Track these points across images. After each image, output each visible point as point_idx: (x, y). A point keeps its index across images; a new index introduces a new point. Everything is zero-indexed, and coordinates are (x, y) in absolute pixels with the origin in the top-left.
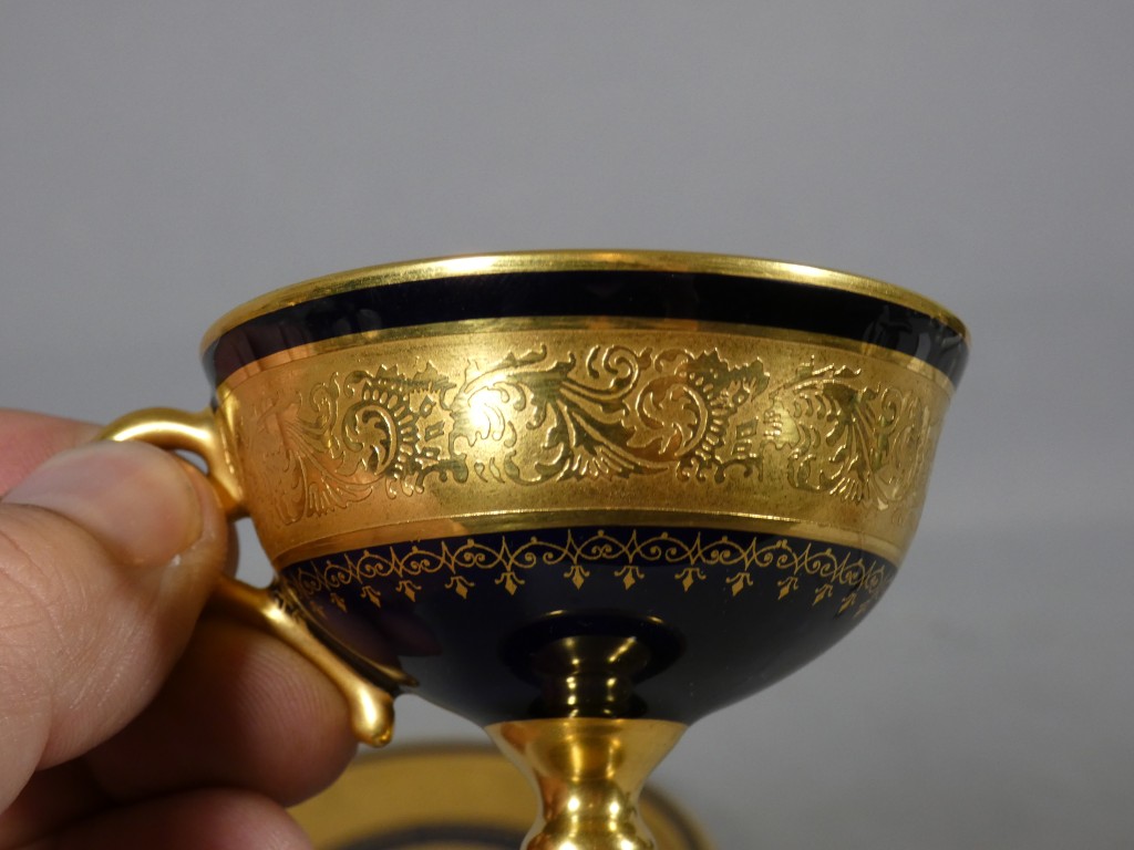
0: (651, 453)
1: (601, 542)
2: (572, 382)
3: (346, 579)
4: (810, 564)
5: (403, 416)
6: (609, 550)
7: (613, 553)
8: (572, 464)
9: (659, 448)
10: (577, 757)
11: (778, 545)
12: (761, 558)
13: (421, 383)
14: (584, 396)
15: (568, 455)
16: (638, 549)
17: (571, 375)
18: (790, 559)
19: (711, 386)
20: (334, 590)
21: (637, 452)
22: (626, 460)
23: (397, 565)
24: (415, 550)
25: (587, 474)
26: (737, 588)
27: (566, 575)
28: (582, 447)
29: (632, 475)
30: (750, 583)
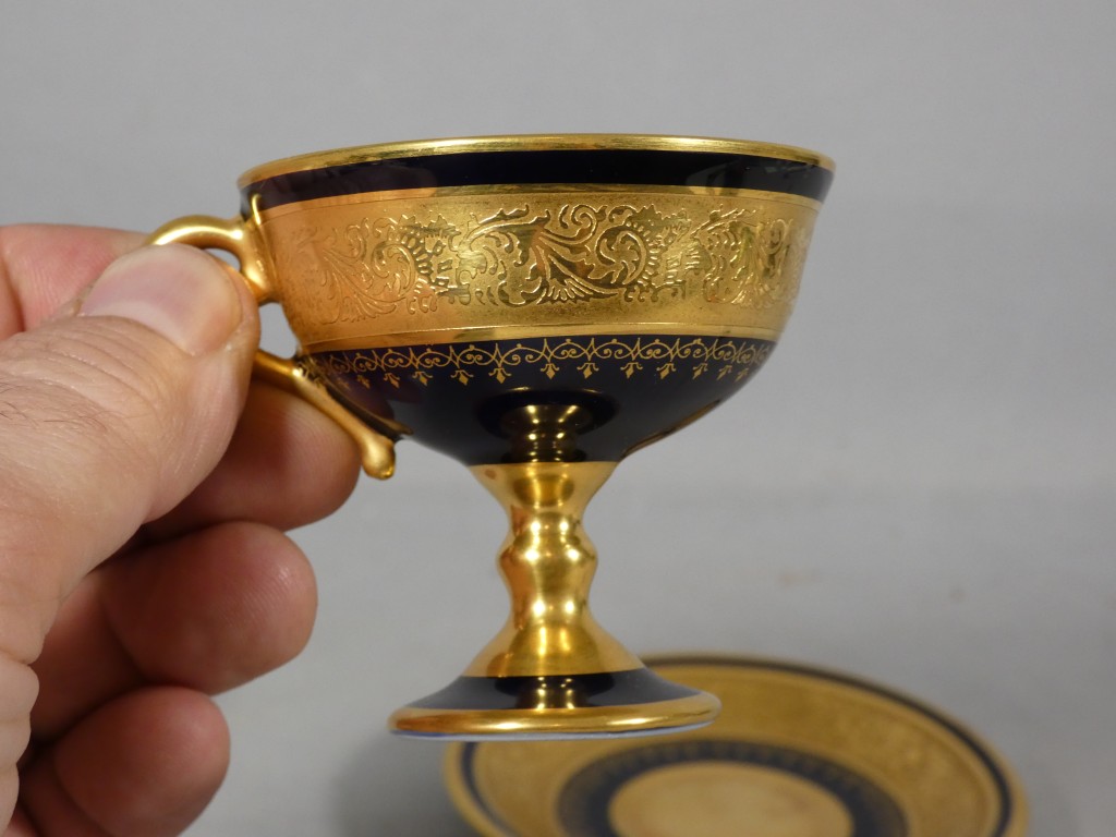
0: (606, 283)
1: (568, 347)
2: (548, 232)
3: (373, 367)
4: (717, 353)
5: (420, 254)
6: (574, 352)
7: (577, 354)
8: (548, 292)
9: (611, 279)
10: (537, 490)
11: (695, 342)
12: (682, 352)
13: (434, 230)
14: (556, 242)
15: (545, 286)
16: (595, 351)
17: (546, 227)
18: (703, 351)
19: (649, 232)
20: (360, 373)
21: (595, 283)
22: (587, 289)
23: (414, 360)
24: (429, 351)
25: (559, 299)
26: (664, 374)
27: (542, 370)
28: (555, 280)
29: (591, 299)
30: (674, 370)
